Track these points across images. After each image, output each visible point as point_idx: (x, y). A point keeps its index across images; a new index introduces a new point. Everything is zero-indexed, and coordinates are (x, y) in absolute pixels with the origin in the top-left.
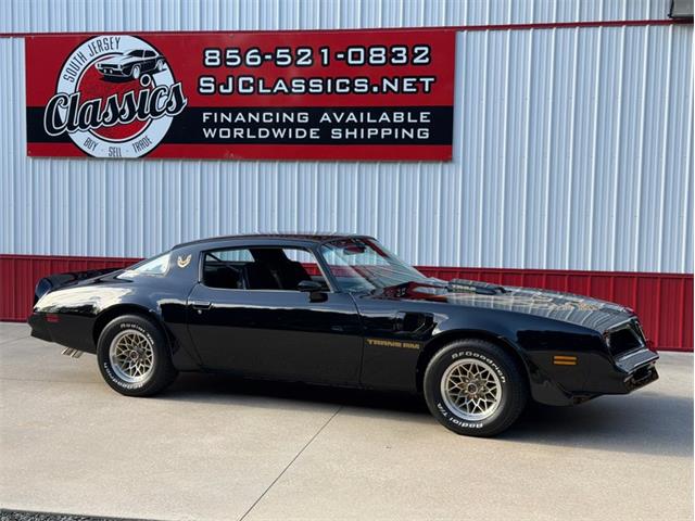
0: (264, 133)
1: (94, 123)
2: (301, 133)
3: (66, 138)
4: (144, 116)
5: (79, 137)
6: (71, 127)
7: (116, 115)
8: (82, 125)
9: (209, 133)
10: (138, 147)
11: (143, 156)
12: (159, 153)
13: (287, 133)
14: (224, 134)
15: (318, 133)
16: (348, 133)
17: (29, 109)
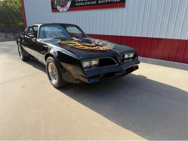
0: (86, 3)
1: (60, 4)
2: (93, 3)
3: (56, 8)
4: (66, 2)
5: (58, 7)
6: (57, 6)
7: (63, 2)
8: (58, 5)
9: (77, 4)
10: (66, 9)
11: (67, 11)
12: (69, 10)
13: (90, 3)
14: (80, 4)
15: (96, 2)
16: (102, 2)
17: (51, 2)
